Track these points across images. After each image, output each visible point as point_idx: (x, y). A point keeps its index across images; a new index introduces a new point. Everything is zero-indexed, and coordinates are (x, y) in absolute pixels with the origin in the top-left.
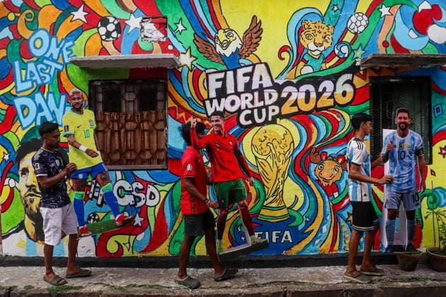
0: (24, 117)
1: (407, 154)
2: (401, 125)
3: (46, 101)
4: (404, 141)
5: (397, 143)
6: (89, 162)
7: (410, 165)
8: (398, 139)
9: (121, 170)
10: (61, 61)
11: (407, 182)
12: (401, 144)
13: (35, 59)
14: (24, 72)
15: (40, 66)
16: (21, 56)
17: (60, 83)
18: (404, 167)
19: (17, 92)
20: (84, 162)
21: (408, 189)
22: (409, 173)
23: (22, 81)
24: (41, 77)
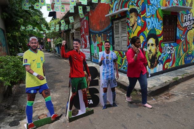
0: (149, 26)
1: (110, 61)
2: (107, 48)
3: (154, 20)
4: (108, 56)
5: (105, 56)
6: (38, 83)
7: (112, 66)
8: (106, 55)
9: (168, 43)
10: (157, 6)
11: (111, 75)
12: (107, 57)
13: (151, 4)
14: (148, 9)
15: (152, 7)
16: (148, 3)
17: (157, 14)
18: (109, 68)
19: (147, 16)
20: (35, 83)
21: (111, 78)
22: (111, 70)
23: (148, 13)
24: (153, 12)
